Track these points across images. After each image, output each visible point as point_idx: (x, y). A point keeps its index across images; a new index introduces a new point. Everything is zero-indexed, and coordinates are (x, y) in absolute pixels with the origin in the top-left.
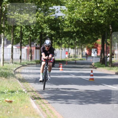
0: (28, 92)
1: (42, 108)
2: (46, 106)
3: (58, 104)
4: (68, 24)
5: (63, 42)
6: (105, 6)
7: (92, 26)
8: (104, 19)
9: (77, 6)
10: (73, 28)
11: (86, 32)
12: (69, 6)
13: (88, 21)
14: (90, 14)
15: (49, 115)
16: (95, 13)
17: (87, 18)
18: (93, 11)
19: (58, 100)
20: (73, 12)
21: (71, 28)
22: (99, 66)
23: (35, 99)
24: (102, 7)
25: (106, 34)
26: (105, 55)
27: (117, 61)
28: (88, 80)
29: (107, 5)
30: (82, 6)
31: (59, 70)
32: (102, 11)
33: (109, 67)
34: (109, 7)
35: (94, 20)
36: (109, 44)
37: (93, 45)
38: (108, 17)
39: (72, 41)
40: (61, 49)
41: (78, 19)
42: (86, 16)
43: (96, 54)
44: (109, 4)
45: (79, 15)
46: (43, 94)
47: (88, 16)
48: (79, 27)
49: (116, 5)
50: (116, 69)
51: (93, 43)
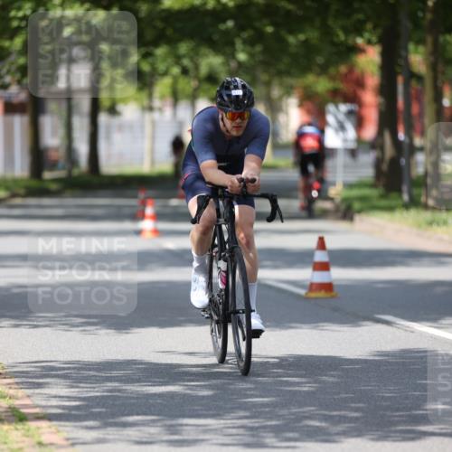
5: (161, 67)
11: (288, 13)
19: (125, 425)
22: (367, 205)
26: (401, 136)
28: (302, 292)
33: (426, 207)
37: (332, 78)
43: (351, 133)
46: (39, 386)
51: (332, 71)
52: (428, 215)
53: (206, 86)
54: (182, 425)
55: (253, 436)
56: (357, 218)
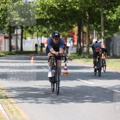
1: (9, 109)
2: (13, 106)
3: (26, 103)
4: (40, 11)
5: (35, 30)
10: (45, 15)
11: (60, 20)
13: (62, 7)
15: (16, 117)
17: (60, 4)
19: (27, 99)
21: (43, 15)
26: (82, 44)
33: (86, 58)
35: (69, 6)
36: (85, 33)
37: (69, 33)
41: (51, 5)
42: (59, 2)
43: (72, 43)
45: (51, 1)
46: (11, 92)
47: (62, 2)
48: (53, 14)
51: (68, 31)
52: (86, 60)
53: (44, 34)
54: (38, 99)
55: (52, 102)
56: (73, 60)
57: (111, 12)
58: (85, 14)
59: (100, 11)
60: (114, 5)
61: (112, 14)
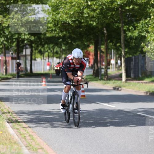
0: (3, 113)
1: (21, 134)
2: (26, 131)
3: (41, 128)
4: (52, 27)
5: (46, 50)
6: (98, 4)
7: (81, 30)
8: (97, 20)
9: (62, 5)
10: (57, 32)
11: (74, 38)
12: (53, 4)
13: (77, 23)
14: (79, 15)
15: (30, 142)
16: (86, 14)
17: (75, 19)
18: (83, 11)
19: (41, 124)
20: (58, 12)
22: (91, 79)
23: (11, 122)
24: (94, 5)
25: (100, 39)
26: (99, 65)
27: (114, 73)
29: (101, 3)
30: (69, 5)
31: (42, 85)
32: (94, 10)
33: (104, 80)
34: (103, 6)
35: (85, 21)
36: (103, 52)
38: (101, 18)
39: (56, 48)
40: (44, 59)
41: (64, 20)
42: (73, 17)
44: (102, 2)
45: (65, 16)
46: (22, 115)
47: (76, 17)
48: (66, 31)
49: (111, 3)
50: (114, 83)
51: (83, 51)
52: (105, 82)
53: (55, 55)
57: (132, 29)
58: (103, 30)
59: (120, 26)
60: (135, 20)
61: (133, 30)
